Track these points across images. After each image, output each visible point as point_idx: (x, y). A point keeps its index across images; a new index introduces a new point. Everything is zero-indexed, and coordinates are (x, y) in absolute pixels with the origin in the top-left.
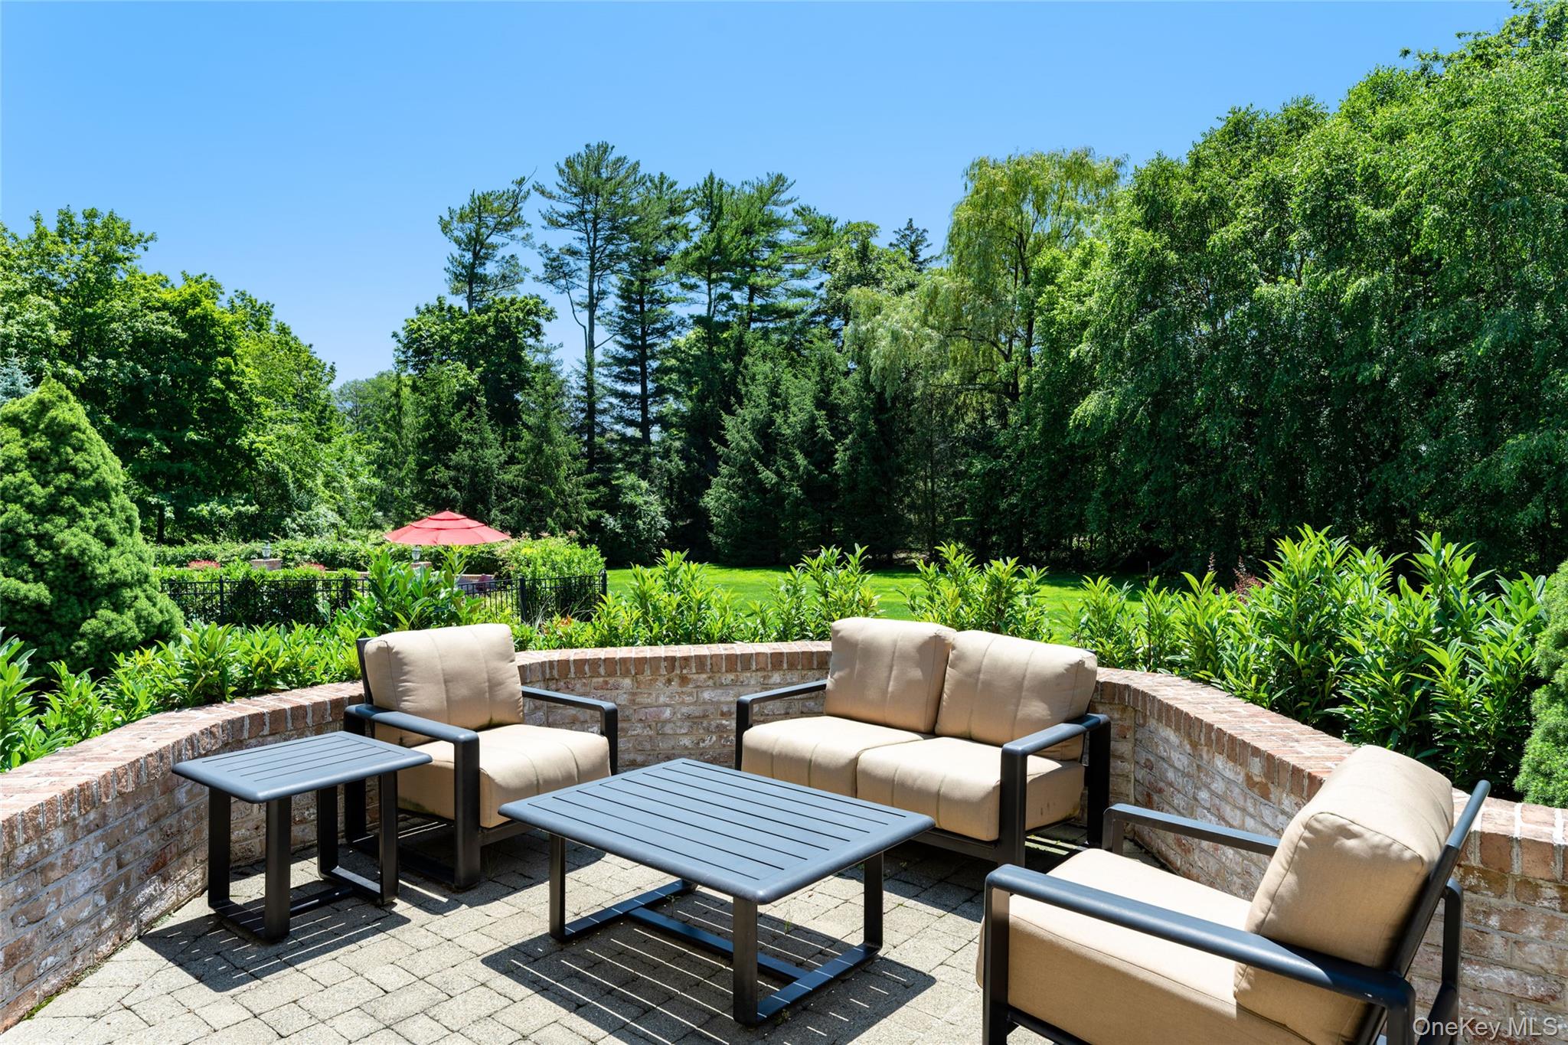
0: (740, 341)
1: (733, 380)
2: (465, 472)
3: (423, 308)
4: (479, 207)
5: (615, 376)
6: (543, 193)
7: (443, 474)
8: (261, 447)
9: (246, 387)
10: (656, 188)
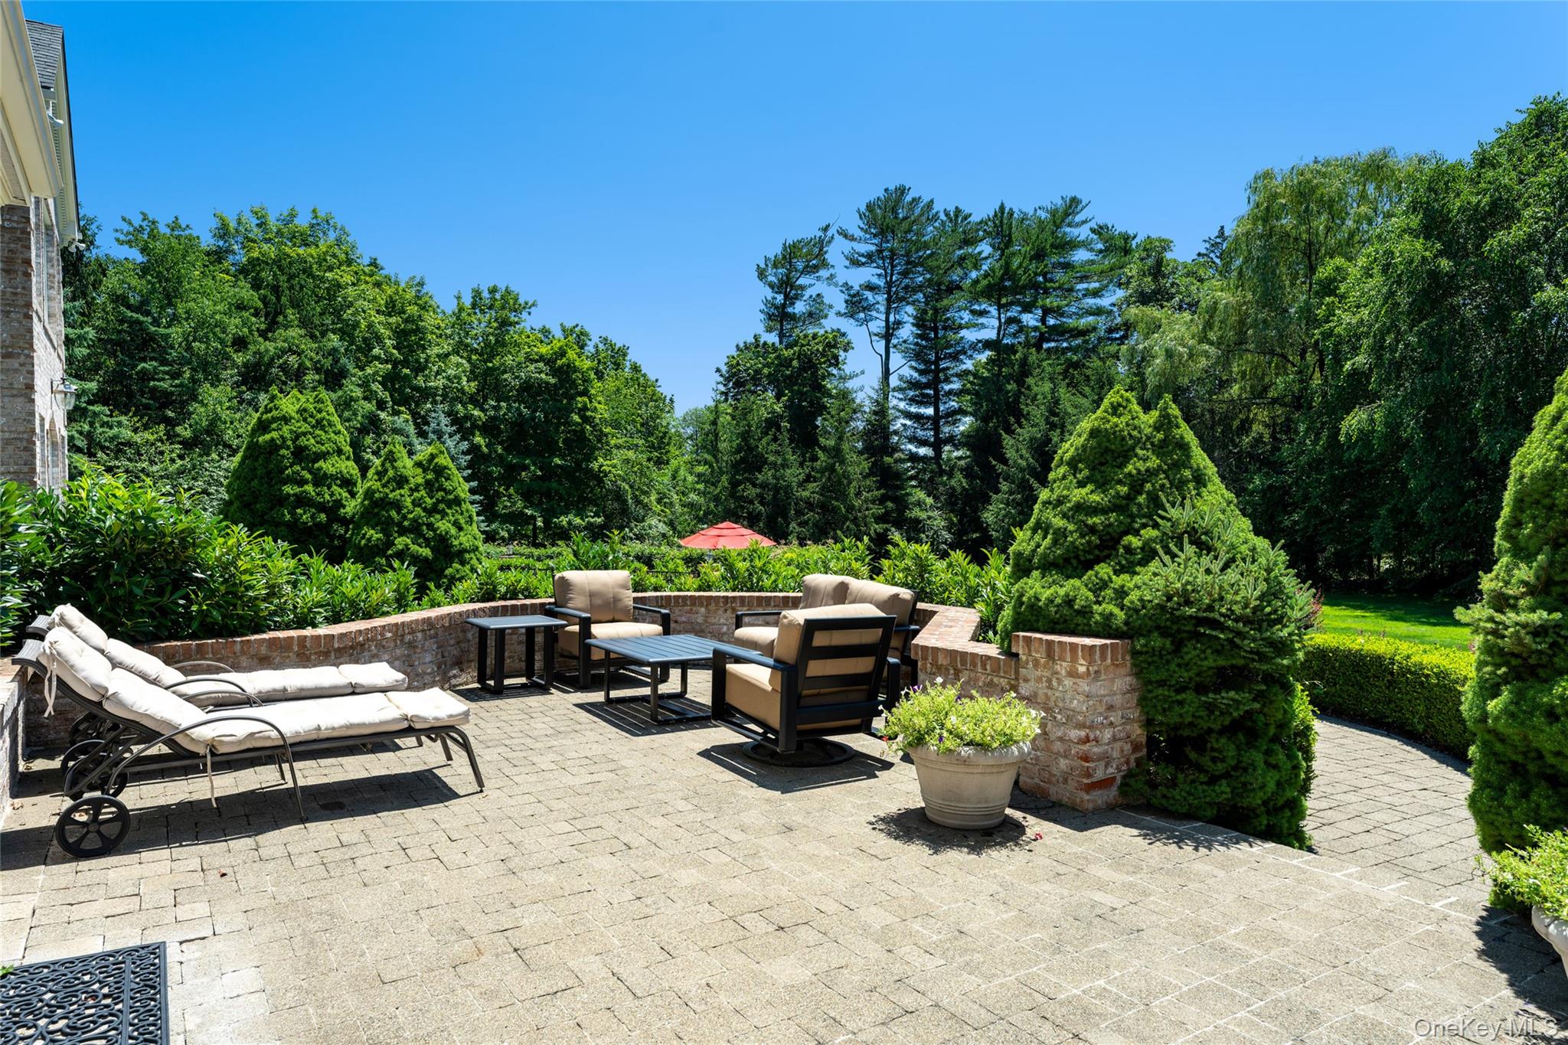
0: (1024, 362)
1: (1017, 401)
2: (769, 490)
3: (742, 345)
4: (791, 253)
5: (910, 400)
6: (846, 236)
7: (751, 492)
8: (607, 469)
9: (597, 421)
10: (951, 221)
